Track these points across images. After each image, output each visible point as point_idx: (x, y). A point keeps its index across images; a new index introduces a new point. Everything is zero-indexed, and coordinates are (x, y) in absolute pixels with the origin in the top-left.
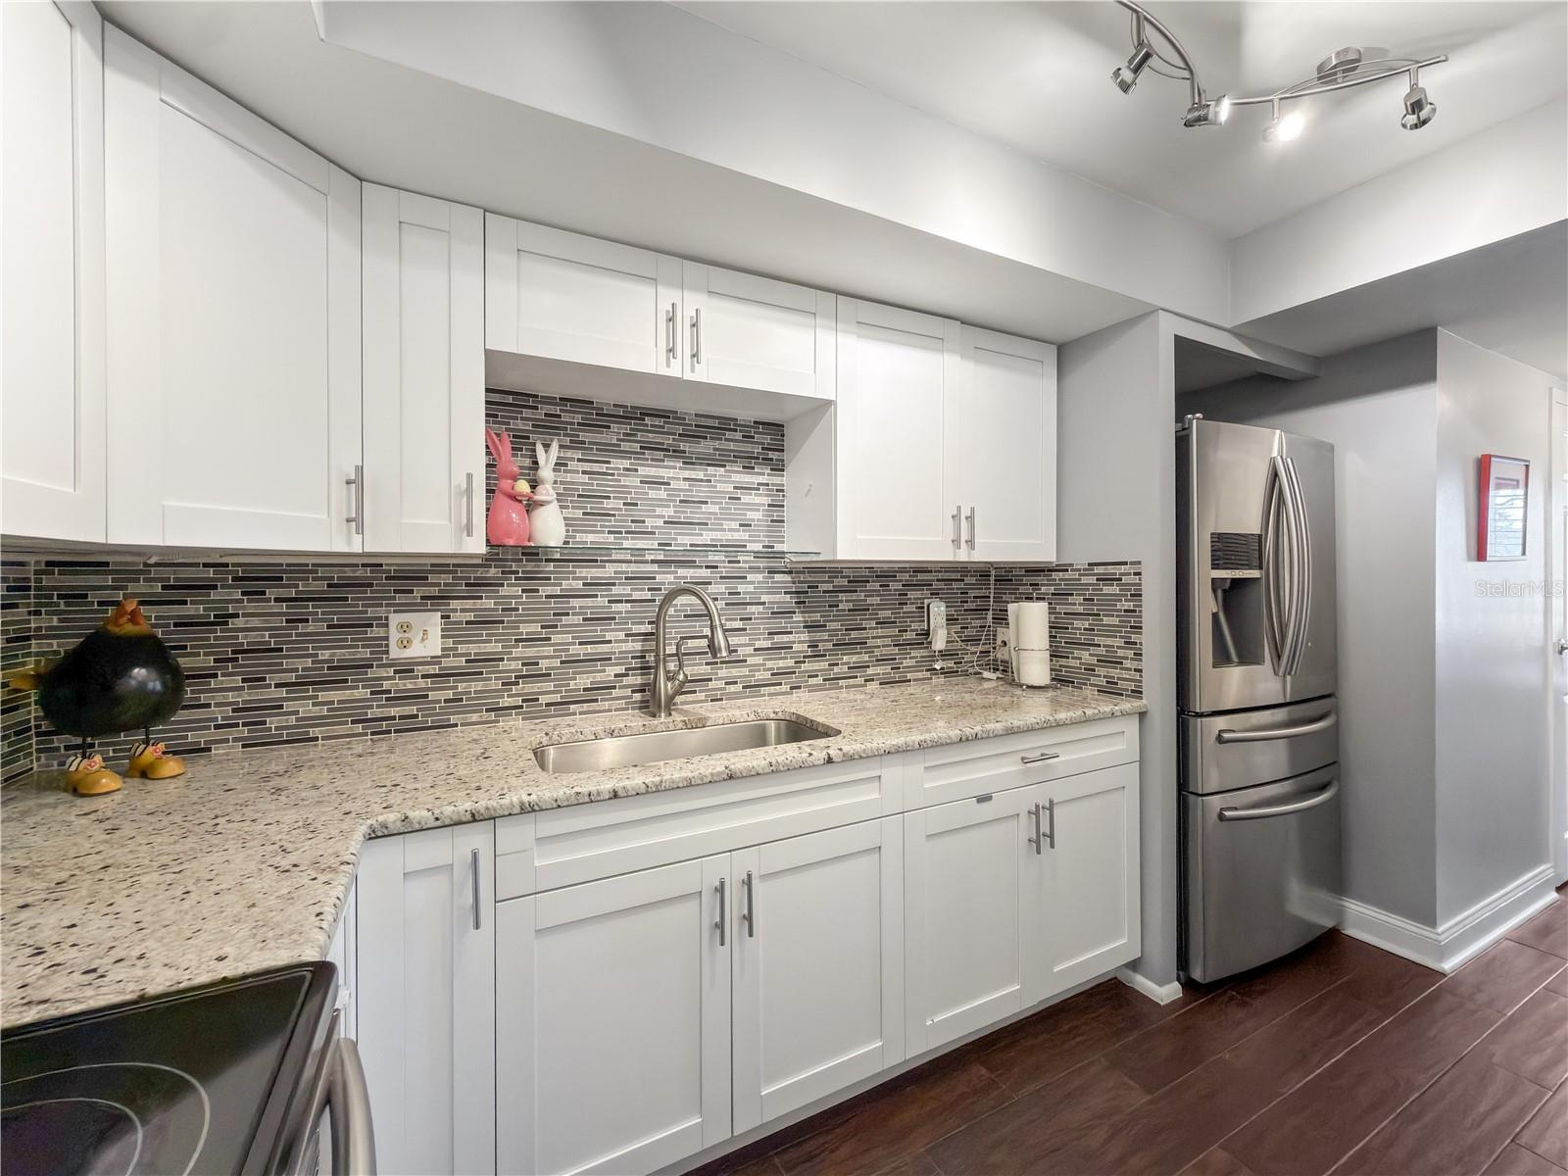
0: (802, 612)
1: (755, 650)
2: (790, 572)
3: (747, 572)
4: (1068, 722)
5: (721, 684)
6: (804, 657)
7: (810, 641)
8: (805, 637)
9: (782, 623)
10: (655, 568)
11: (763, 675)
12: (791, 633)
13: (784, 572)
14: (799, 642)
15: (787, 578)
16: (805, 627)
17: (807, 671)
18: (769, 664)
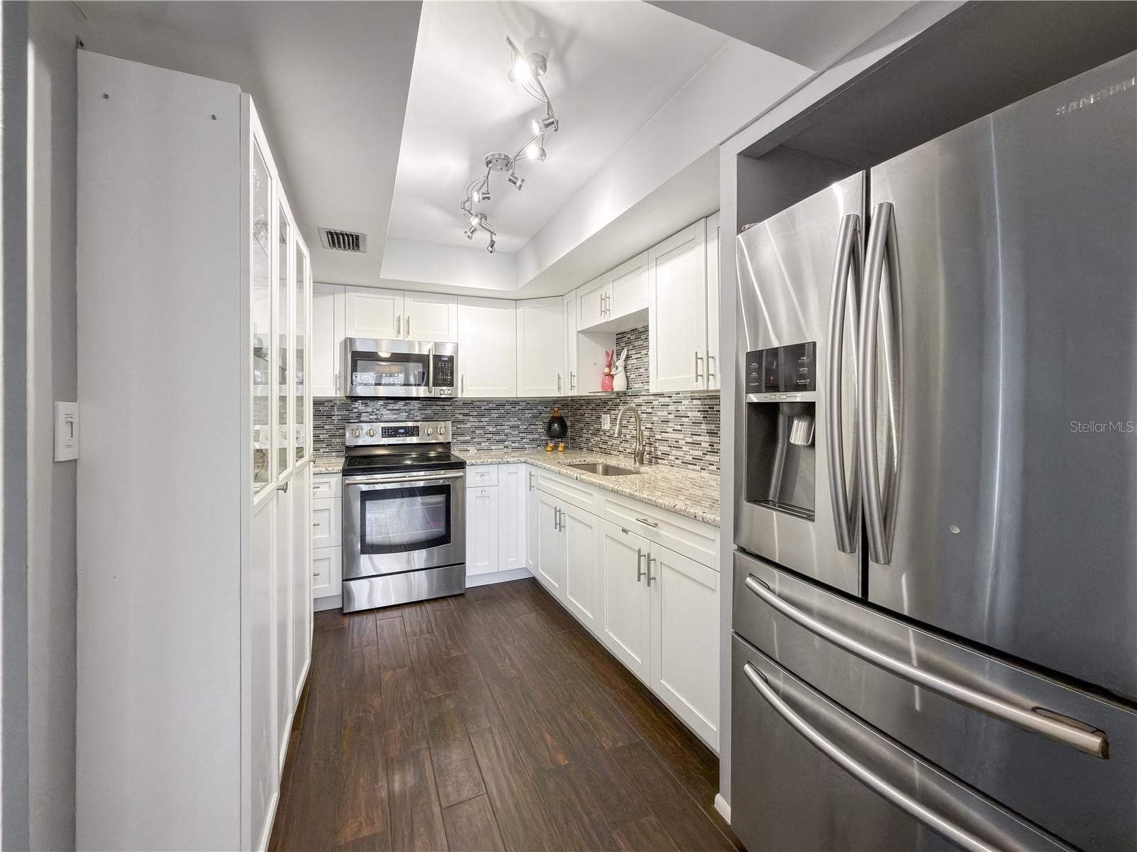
0: (707, 424)
1: (686, 443)
2: (700, 399)
3: (683, 399)
4: (663, 506)
5: (673, 458)
6: (707, 451)
7: (711, 442)
8: (707, 439)
9: (697, 430)
10: (652, 398)
11: (689, 458)
12: (700, 435)
13: (698, 399)
14: (705, 442)
15: (699, 402)
16: (707, 433)
17: (708, 461)
18: (691, 452)
